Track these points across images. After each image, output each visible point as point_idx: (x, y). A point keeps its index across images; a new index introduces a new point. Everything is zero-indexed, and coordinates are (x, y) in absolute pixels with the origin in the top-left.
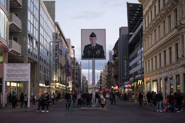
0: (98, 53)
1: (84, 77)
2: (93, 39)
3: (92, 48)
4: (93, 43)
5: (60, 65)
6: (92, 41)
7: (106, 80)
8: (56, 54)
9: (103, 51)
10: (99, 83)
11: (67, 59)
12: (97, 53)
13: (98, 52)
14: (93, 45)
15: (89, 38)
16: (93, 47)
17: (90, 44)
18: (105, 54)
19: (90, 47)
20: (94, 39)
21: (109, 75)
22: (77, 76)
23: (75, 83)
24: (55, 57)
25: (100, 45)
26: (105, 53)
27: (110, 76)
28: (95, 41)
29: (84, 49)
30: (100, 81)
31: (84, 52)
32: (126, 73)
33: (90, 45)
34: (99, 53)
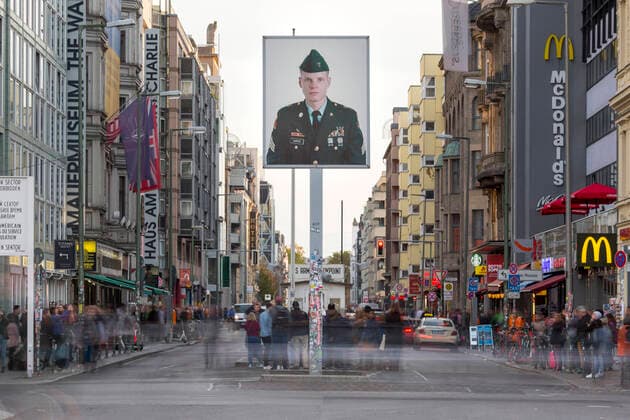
0: (336, 143)
1: (239, 157)
2: (315, 80)
3: (311, 119)
4: (316, 97)
5: (96, 120)
6: (310, 90)
7: (429, 195)
8: (74, 47)
9: (359, 130)
10: (382, 213)
11: (129, 59)
12: (330, 141)
13: (336, 137)
14: (313, 106)
15: (297, 73)
16: (316, 113)
17: (303, 104)
18: (364, 147)
19: (301, 115)
20: (320, 79)
21: (455, 161)
22: (186, 167)
23: (175, 224)
24: (69, 66)
25: (347, 105)
26: (365, 141)
27: (455, 174)
28: (325, 92)
29: (277, 121)
30: (382, 197)
31: (274, 134)
32: (558, 167)
33: (302, 106)
34: (340, 140)
